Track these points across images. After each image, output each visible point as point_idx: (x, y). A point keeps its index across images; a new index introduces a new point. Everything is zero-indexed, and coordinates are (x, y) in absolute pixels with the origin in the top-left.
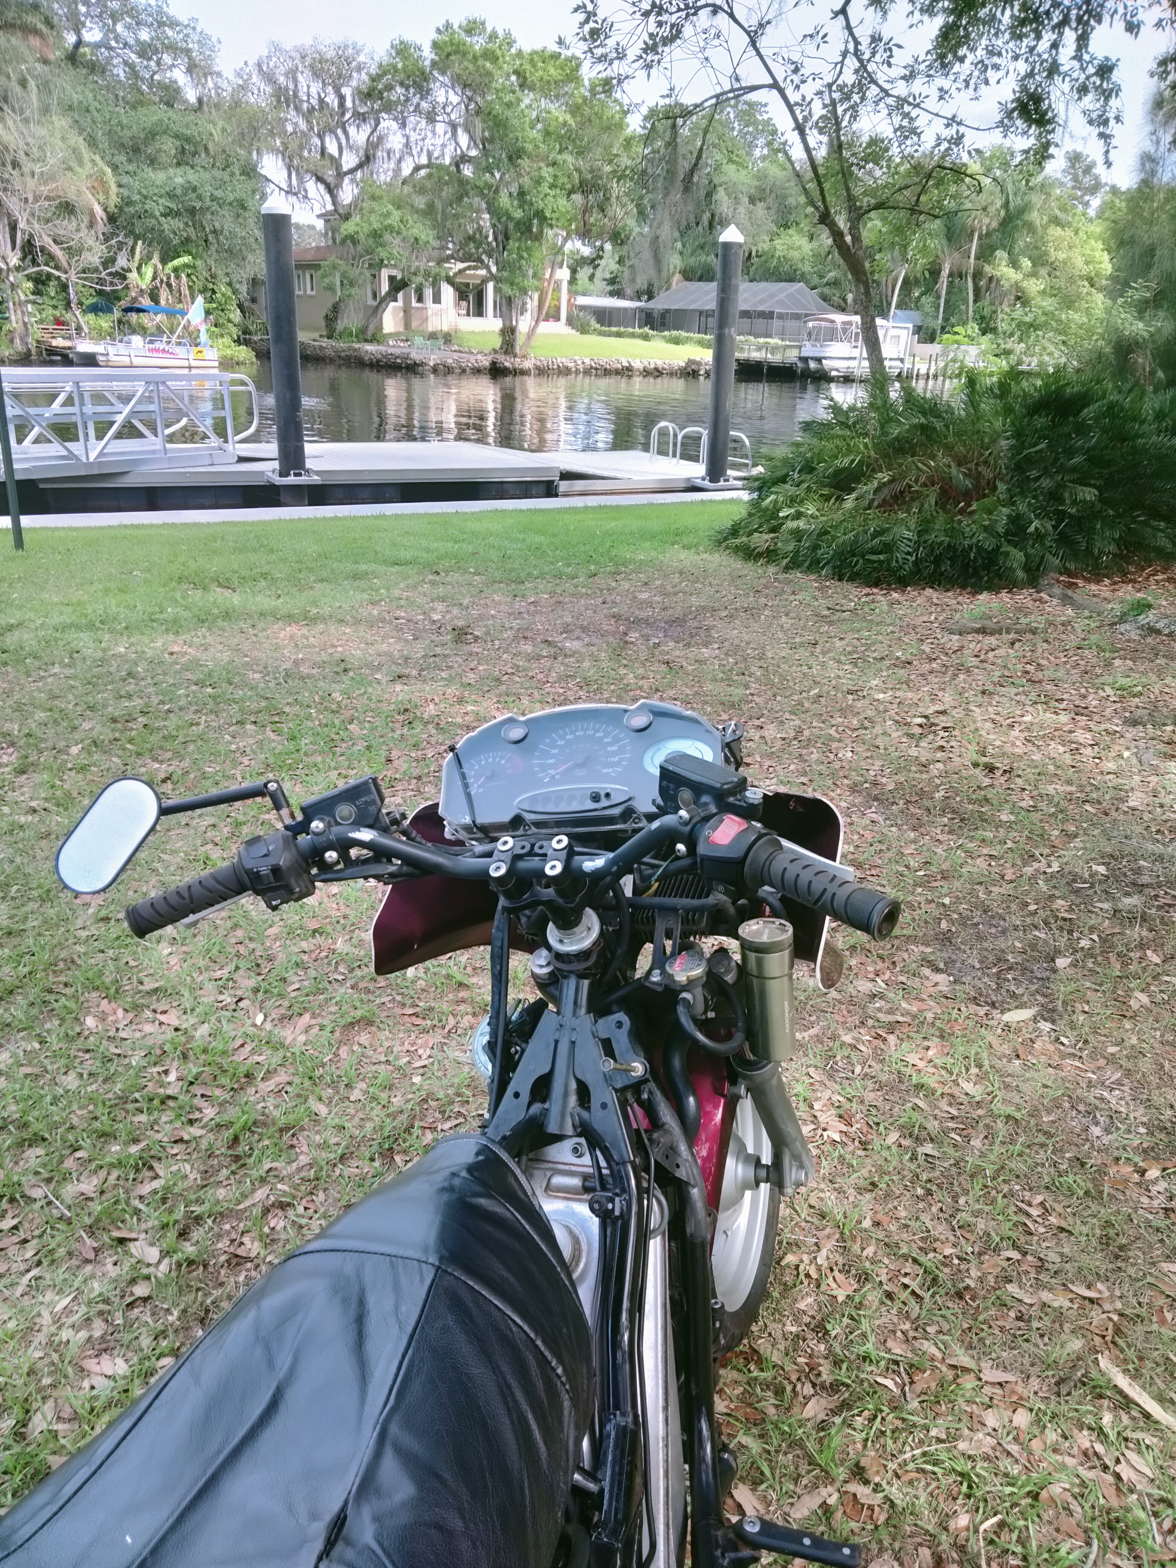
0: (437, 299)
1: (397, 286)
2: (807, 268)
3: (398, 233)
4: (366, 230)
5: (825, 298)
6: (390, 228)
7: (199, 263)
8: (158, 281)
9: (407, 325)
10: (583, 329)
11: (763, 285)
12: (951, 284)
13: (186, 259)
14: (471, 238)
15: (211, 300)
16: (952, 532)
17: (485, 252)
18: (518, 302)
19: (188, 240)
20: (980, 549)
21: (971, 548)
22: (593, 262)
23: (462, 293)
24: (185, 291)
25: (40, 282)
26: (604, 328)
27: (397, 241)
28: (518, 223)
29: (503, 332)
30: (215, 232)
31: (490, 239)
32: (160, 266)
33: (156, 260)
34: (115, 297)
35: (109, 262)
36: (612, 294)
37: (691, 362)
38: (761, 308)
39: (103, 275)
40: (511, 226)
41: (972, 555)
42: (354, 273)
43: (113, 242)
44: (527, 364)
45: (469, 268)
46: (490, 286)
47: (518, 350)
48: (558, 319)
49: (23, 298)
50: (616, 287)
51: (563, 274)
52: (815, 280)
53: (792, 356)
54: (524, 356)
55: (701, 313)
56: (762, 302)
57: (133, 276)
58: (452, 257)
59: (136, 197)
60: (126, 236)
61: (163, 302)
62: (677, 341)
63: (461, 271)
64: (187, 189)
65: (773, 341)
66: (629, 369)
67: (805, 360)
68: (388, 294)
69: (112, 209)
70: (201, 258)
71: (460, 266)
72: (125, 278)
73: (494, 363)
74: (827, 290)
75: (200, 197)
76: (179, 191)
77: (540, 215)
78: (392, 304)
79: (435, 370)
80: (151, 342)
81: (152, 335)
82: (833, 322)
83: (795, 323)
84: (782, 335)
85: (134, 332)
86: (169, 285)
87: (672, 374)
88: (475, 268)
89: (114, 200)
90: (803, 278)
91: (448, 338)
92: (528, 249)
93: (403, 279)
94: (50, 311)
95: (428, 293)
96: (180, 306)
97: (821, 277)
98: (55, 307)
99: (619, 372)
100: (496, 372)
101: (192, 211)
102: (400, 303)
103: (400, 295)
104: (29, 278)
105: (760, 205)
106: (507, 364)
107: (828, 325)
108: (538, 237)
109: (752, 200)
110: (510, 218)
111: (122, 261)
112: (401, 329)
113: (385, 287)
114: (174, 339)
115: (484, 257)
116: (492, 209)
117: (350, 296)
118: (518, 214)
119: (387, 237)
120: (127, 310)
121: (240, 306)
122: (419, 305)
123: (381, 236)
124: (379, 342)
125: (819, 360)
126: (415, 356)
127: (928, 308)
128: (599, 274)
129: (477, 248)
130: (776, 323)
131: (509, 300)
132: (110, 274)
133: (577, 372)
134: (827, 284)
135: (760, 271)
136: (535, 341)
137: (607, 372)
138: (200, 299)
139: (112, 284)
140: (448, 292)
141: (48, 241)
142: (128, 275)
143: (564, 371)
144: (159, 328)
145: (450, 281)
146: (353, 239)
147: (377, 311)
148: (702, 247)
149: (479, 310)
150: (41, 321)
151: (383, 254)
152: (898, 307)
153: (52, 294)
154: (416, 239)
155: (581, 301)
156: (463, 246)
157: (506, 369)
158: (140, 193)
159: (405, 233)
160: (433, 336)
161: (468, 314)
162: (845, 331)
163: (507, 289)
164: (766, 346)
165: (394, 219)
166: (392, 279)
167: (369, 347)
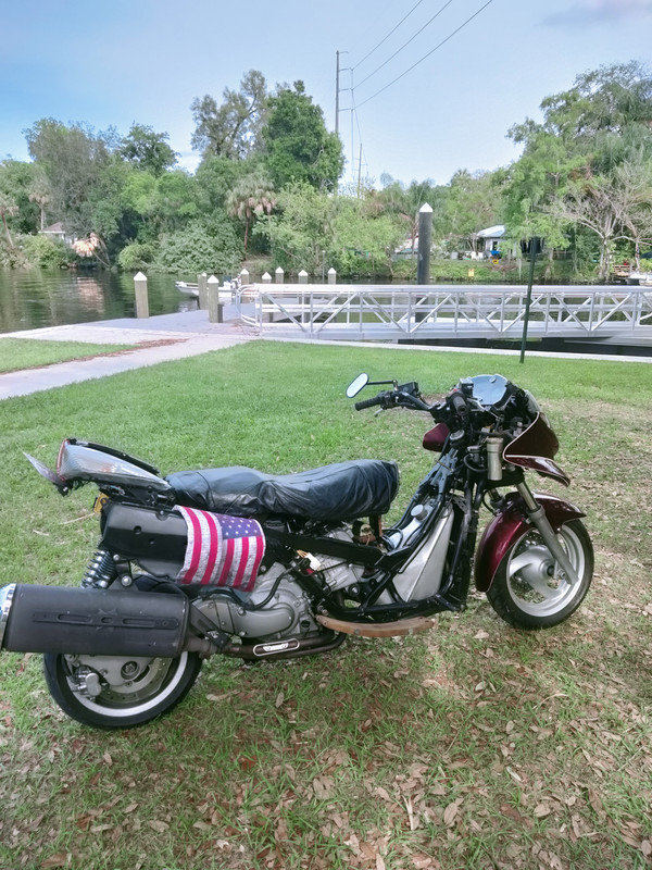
49: (609, 252)
141: (628, 223)
150: (616, 263)
153: (626, 249)
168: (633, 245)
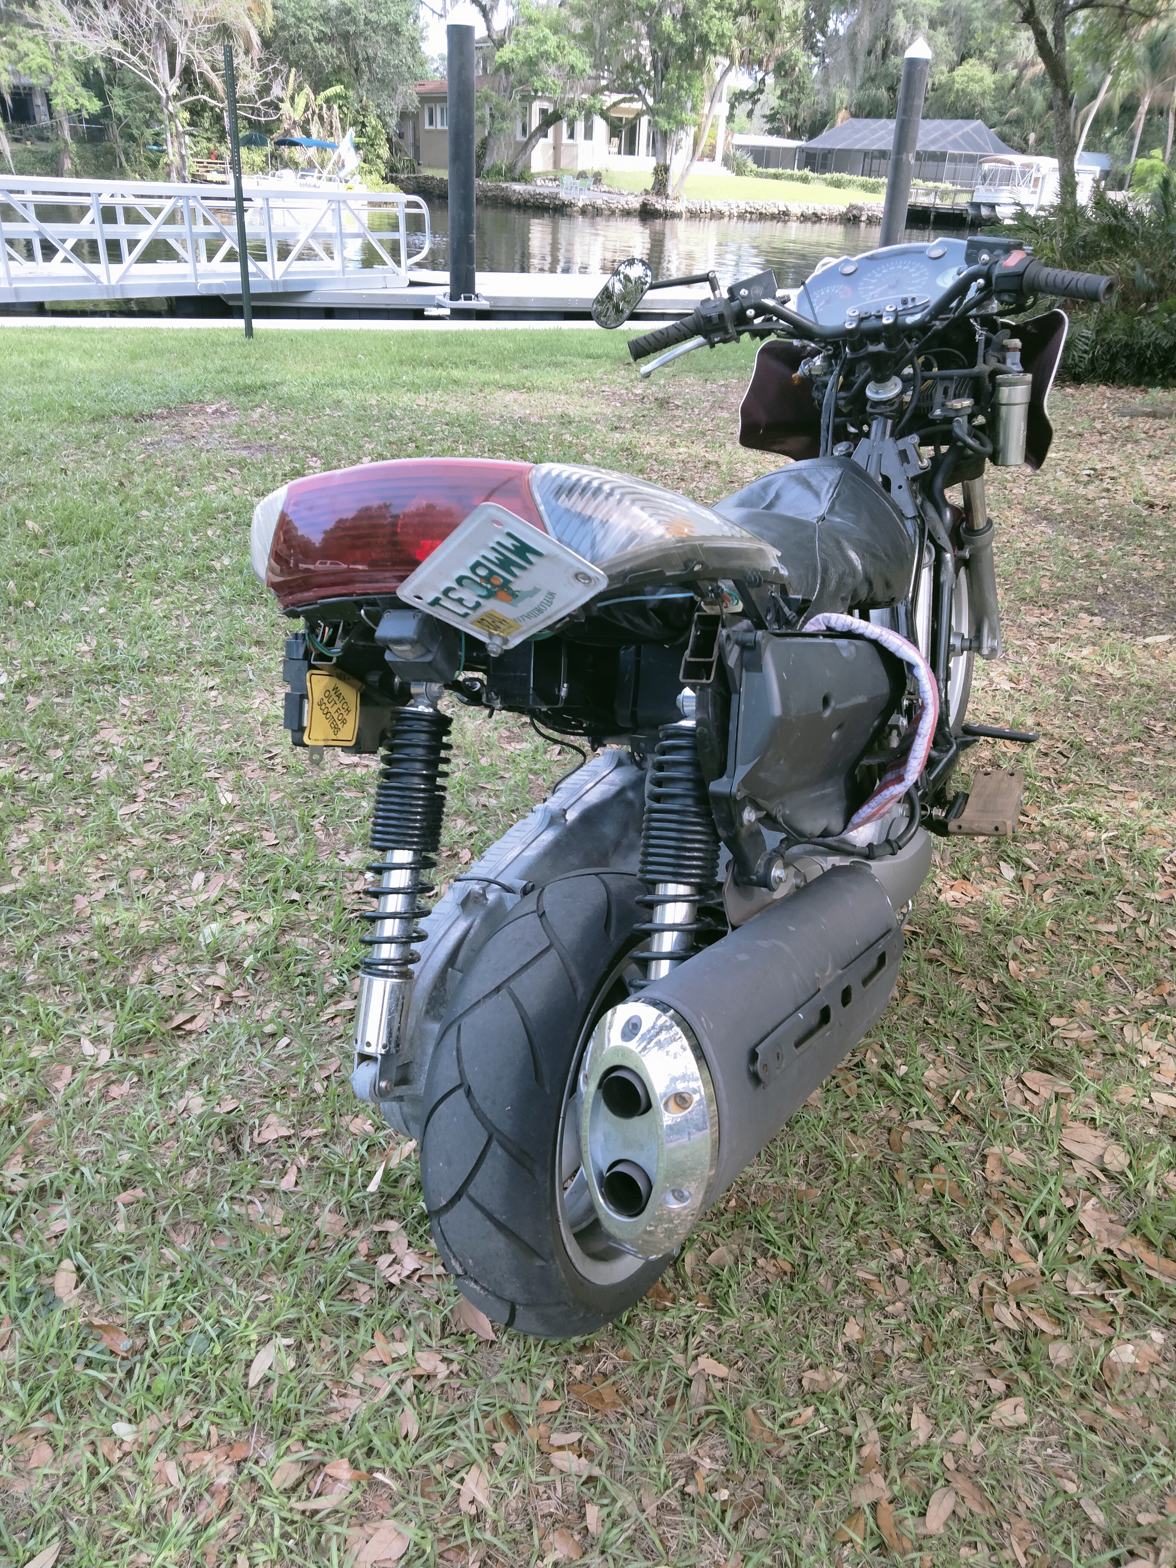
0: (588, 135)
1: (550, 120)
2: (987, 103)
3: (555, 60)
4: (521, 57)
5: (1004, 138)
6: (545, 55)
7: (351, 93)
8: (309, 113)
9: (556, 163)
10: (739, 171)
11: (937, 122)
12: (1148, 122)
13: (338, 89)
14: (628, 67)
15: (361, 134)
16: (1131, 331)
17: (642, 82)
18: (674, 138)
19: (340, 68)
20: (1157, 347)
21: (1148, 346)
22: (752, 96)
23: (615, 130)
24: (337, 124)
25: (196, 111)
26: (760, 170)
27: (552, 69)
28: (680, 49)
29: (656, 171)
30: (367, 59)
31: (648, 68)
32: (312, 96)
33: (307, 90)
34: (267, 129)
35: (265, 90)
36: (771, 132)
37: (852, 207)
38: (932, 149)
39: (258, 105)
40: (672, 52)
41: (1149, 354)
42: (506, 105)
43: (269, 69)
44: (678, 207)
45: (624, 100)
46: (645, 120)
47: (670, 191)
48: (712, 158)
49: (181, 129)
50: (776, 124)
51: (722, 109)
52: (995, 117)
53: (963, 201)
54: (676, 198)
55: (866, 154)
56: (934, 141)
57: (285, 107)
58: (606, 88)
59: (291, 20)
60: (282, 62)
61: (314, 136)
62: (838, 184)
63: (615, 104)
64: (341, 11)
65: (942, 186)
66: (786, 214)
67: (977, 206)
68: (539, 129)
69: (269, 34)
70: (353, 88)
71: (616, 97)
72: (277, 108)
73: (644, 205)
74: (1006, 129)
75: (354, 21)
76: (333, 14)
77: (703, 40)
78: (542, 141)
79: (584, 212)
80: (303, 176)
81: (303, 170)
82: (1011, 163)
83: (968, 167)
84: (953, 179)
85: (286, 166)
86: (321, 118)
87: (831, 219)
88: (631, 100)
89: (270, 23)
90: (982, 115)
91: (597, 178)
92: (689, 79)
93: (555, 112)
94: (205, 144)
95: (580, 126)
96: (331, 139)
97: (1002, 114)
98: (209, 140)
99: (773, 217)
100: (647, 214)
101: (346, 37)
102: (550, 139)
103: (551, 131)
104: (185, 107)
105: (942, 30)
106: (658, 206)
107: (1006, 167)
108: (700, 66)
109: (933, 25)
110: (671, 43)
111: (276, 91)
112: (550, 168)
113: (535, 122)
114: (325, 173)
115: (641, 87)
116: (654, 34)
117: (501, 130)
118: (680, 39)
119: (543, 65)
120: (280, 143)
121: (389, 140)
122: (571, 141)
123: (536, 64)
124: (527, 182)
125: (992, 206)
126: (565, 196)
127: (1119, 151)
128: (757, 112)
129: (634, 78)
130: (948, 166)
131: (665, 135)
132: (264, 104)
133: (730, 217)
134: (1008, 122)
135: (935, 107)
136: (688, 183)
137: (762, 217)
138: (351, 132)
139: (266, 114)
140: (600, 126)
141: (206, 67)
142: (281, 105)
143: (716, 215)
144: (310, 163)
145: (604, 115)
146: (506, 67)
147: (525, 147)
148: (872, 79)
149: (631, 149)
150: (195, 155)
151: (538, 84)
152: (1087, 148)
153: (207, 125)
154: (572, 67)
155: (740, 139)
156: (620, 74)
157: (657, 211)
158: (294, 16)
159: (561, 61)
160: (582, 175)
161: (619, 153)
162: (1023, 174)
163: (664, 124)
164: (936, 191)
165: (551, 45)
166: (543, 111)
167: (518, 187)
168: (218, 119)
